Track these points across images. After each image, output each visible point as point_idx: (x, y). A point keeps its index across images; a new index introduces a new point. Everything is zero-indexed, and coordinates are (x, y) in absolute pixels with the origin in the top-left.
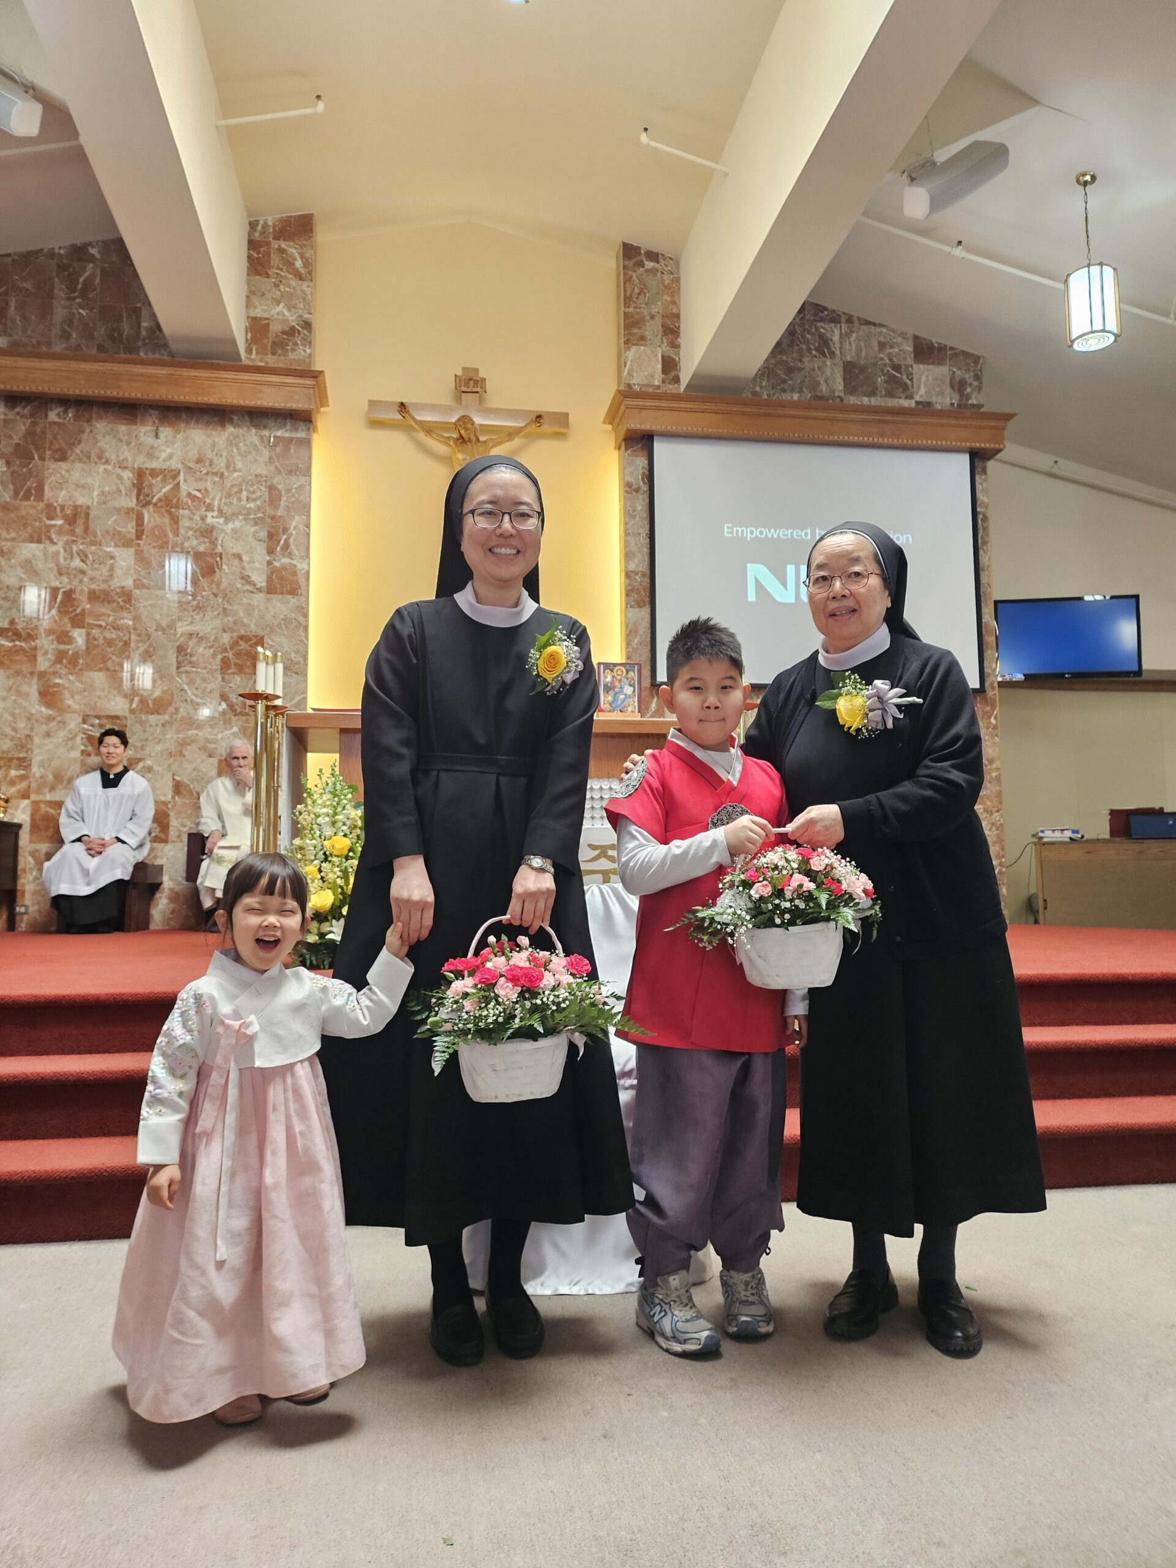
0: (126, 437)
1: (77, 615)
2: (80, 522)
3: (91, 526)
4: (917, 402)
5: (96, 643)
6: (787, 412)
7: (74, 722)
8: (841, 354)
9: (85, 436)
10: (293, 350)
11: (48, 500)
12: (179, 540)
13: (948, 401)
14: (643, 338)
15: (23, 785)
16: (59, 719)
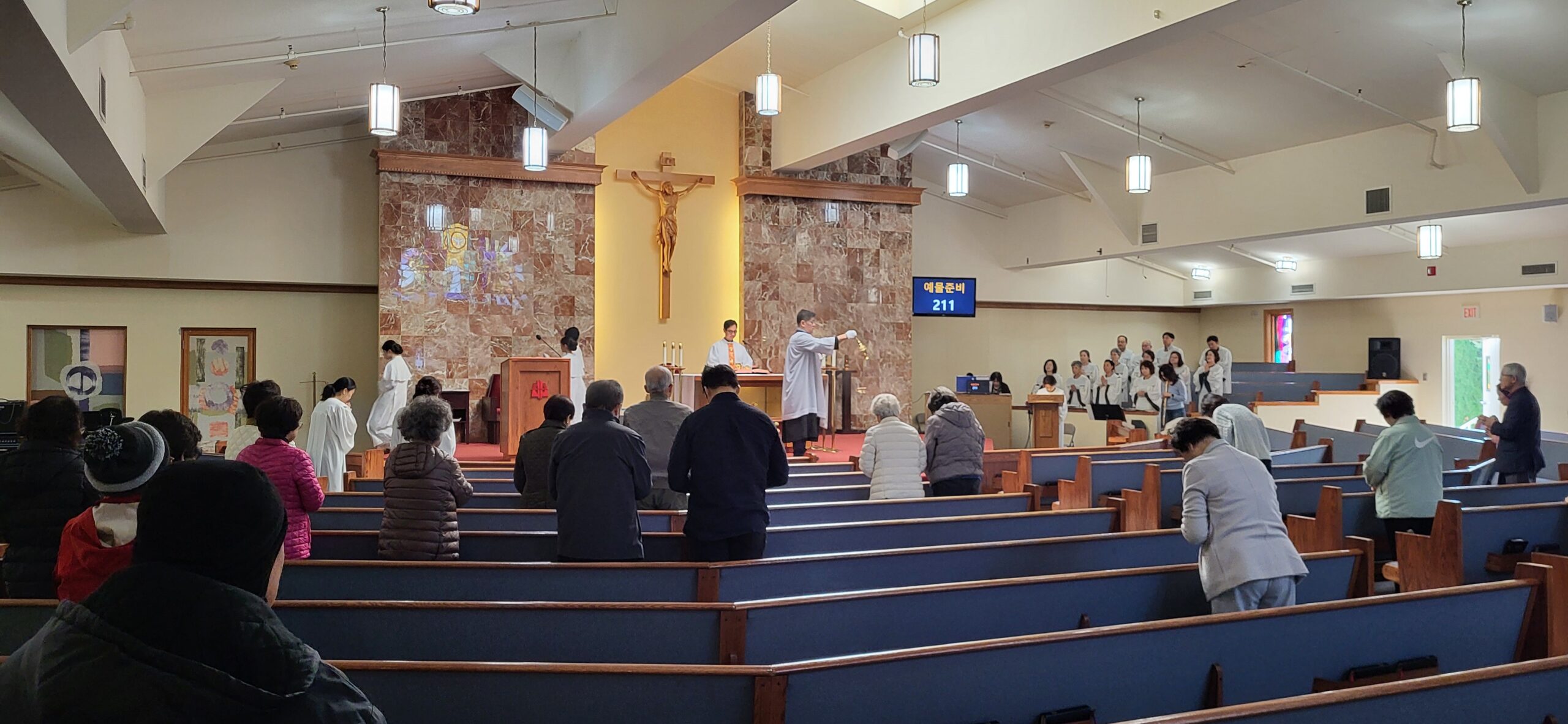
0: (507, 195)
2: (487, 238)
4: (882, 177)
7: (487, 340)
9: (487, 194)
11: (472, 227)
12: (533, 247)
13: (896, 176)
14: (754, 142)
15: (465, 371)
16: (481, 338)
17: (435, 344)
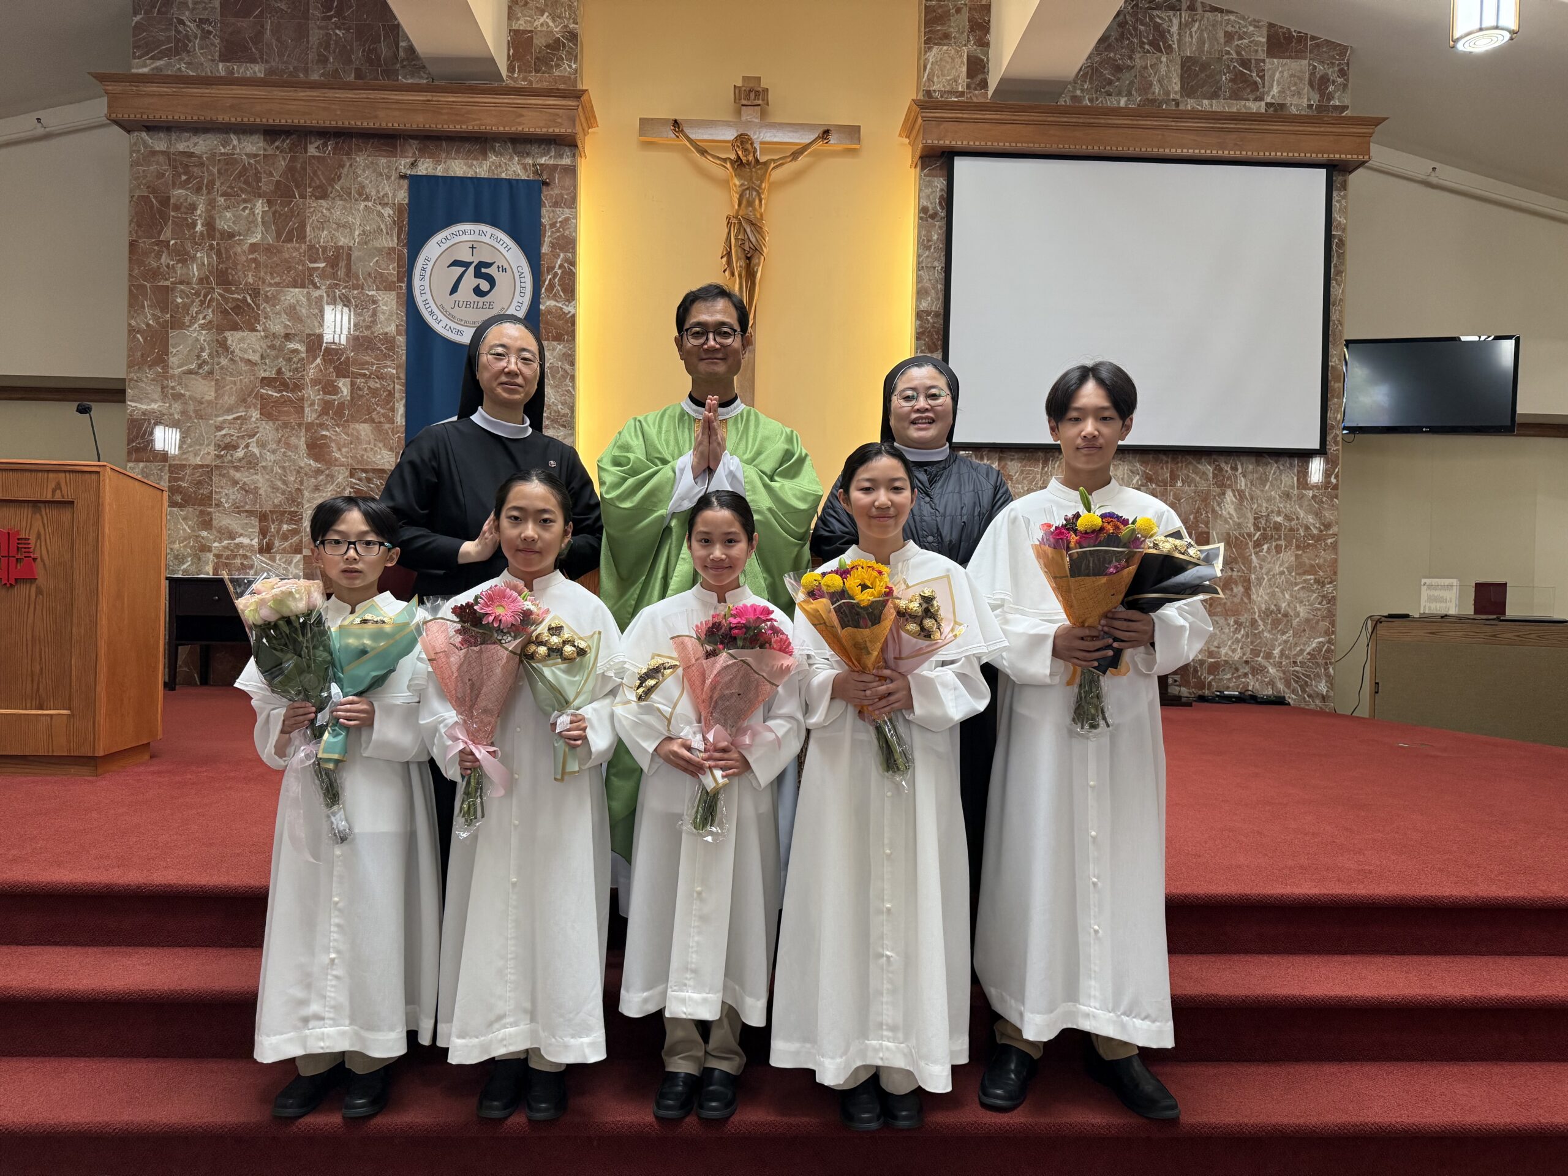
0: (386, 171)
1: (341, 363)
2: (342, 264)
3: (353, 267)
4: (1267, 104)
5: (361, 393)
6: (1110, 121)
8: (1179, 48)
9: (345, 171)
10: (558, 66)
11: (310, 241)
13: (1305, 102)
14: (947, 36)
15: (296, 539)
16: (327, 472)
17: (236, 483)
